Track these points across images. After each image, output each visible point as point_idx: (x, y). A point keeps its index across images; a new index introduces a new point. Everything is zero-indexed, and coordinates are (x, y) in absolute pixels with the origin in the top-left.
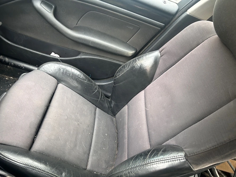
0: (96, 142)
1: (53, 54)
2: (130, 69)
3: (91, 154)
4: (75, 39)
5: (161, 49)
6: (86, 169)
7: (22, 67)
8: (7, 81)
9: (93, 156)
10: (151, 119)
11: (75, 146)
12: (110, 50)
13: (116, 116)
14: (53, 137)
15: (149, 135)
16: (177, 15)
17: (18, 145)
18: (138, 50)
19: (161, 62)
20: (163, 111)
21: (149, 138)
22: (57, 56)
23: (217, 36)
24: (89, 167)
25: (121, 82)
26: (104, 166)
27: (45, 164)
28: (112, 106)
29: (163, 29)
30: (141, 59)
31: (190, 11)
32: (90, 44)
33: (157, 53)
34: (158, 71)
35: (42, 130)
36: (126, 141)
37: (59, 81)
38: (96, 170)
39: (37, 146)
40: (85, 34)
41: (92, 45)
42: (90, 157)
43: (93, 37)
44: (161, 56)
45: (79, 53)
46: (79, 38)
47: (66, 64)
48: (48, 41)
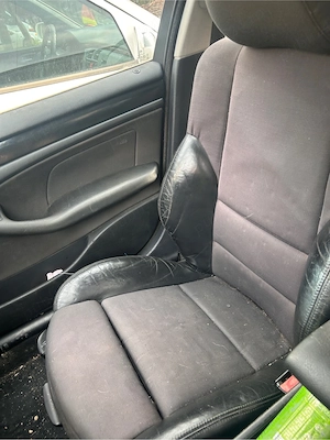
0: (227, 328)
1: (50, 276)
2: (175, 191)
3: (238, 347)
4: (67, 224)
5: (189, 130)
6: (255, 372)
7: (24, 337)
8: (20, 377)
9: (243, 347)
10: (268, 221)
11: (210, 356)
12: (125, 194)
13: (214, 271)
14: (173, 373)
15: (287, 242)
16: (167, 73)
17: (144, 427)
18: (158, 161)
19: (205, 146)
20: (273, 195)
21: (291, 245)
22: (59, 272)
23: (245, 47)
24: (255, 366)
25: (178, 219)
26: (270, 345)
27: (206, 409)
28: (194, 263)
29: (164, 106)
30: (176, 165)
31: (178, 55)
32: (93, 211)
33: (189, 140)
34: (212, 160)
35: (149, 380)
36: (264, 284)
37: (98, 299)
38: (266, 360)
39: (167, 404)
40: (72, 205)
41: (96, 210)
42: (242, 352)
43: (87, 198)
44: (198, 138)
45: (85, 240)
46: (71, 217)
47: (86, 268)
48: (29, 264)
